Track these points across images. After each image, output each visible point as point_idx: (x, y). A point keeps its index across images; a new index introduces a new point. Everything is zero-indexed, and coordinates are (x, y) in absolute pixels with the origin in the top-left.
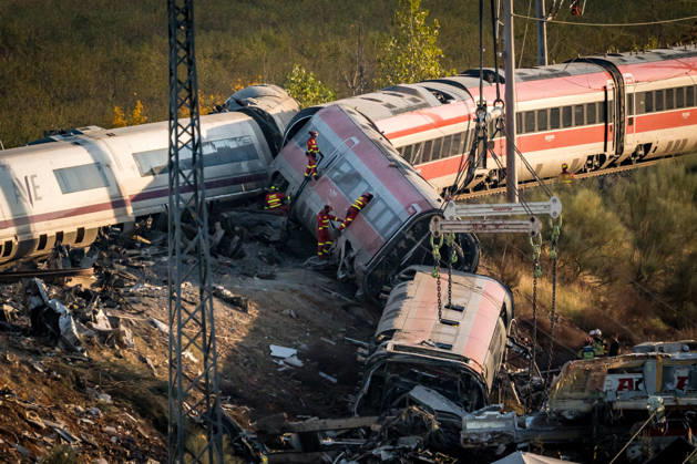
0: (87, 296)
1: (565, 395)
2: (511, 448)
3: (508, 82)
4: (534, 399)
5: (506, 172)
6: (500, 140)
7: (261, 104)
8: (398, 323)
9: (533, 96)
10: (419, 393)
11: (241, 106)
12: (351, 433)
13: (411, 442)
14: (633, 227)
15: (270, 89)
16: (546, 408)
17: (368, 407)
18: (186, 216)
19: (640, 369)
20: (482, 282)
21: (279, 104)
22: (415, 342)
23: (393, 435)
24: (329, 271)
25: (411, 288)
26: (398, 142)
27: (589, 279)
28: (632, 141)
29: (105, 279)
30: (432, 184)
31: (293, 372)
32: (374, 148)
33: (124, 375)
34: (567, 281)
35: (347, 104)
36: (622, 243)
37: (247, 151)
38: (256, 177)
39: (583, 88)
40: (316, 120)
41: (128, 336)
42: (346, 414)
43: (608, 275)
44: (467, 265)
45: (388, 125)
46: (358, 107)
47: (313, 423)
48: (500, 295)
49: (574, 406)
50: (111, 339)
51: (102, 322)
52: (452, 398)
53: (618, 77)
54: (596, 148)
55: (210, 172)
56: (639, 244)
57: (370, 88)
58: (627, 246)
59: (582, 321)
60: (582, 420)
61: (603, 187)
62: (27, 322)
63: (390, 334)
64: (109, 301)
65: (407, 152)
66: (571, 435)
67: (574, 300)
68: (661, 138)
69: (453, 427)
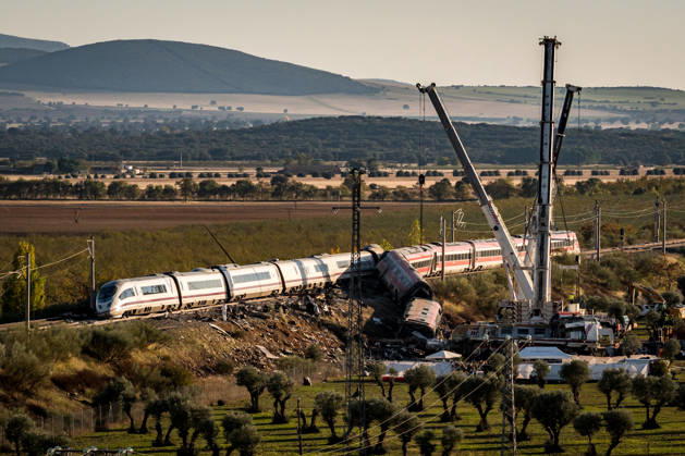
0: (322, 301)
1: (455, 336)
2: (441, 349)
3: (443, 246)
4: (447, 336)
5: (442, 272)
6: (440, 263)
7: (373, 249)
8: (409, 313)
9: (450, 250)
10: (414, 333)
11: (367, 250)
12: (396, 343)
13: (412, 346)
14: (476, 288)
15: (376, 245)
16: (451, 338)
17: (400, 336)
18: (355, 279)
19: (478, 329)
20: (434, 303)
21: (379, 251)
22: (414, 318)
23: (407, 344)
24: (390, 297)
25: (413, 303)
26: (411, 262)
27: (464, 303)
28: (477, 265)
29: (327, 297)
30: (421, 274)
31: (380, 325)
32: (404, 264)
33: (332, 325)
34: (457, 303)
35: (397, 251)
36: (473, 294)
37: (369, 262)
38: (371, 270)
39: (464, 249)
40: (388, 255)
41: (333, 313)
42: (394, 338)
43: (469, 302)
44: (429, 298)
45: (409, 257)
46: (401, 252)
47: (384, 340)
48: (439, 307)
49: (458, 338)
50: (328, 314)
51: (326, 309)
52: (424, 335)
53: (473, 245)
54: (467, 266)
55: (362, 267)
56: (478, 294)
57: (403, 246)
58: (474, 294)
59: (461, 315)
60: (460, 342)
61: (468, 277)
62: (305, 307)
63: (407, 316)
64: (328, 304)
65: (414, 265)
66: (457, 346)
67: (460, 309)
68: (485, 264)
69: (424, 343)
